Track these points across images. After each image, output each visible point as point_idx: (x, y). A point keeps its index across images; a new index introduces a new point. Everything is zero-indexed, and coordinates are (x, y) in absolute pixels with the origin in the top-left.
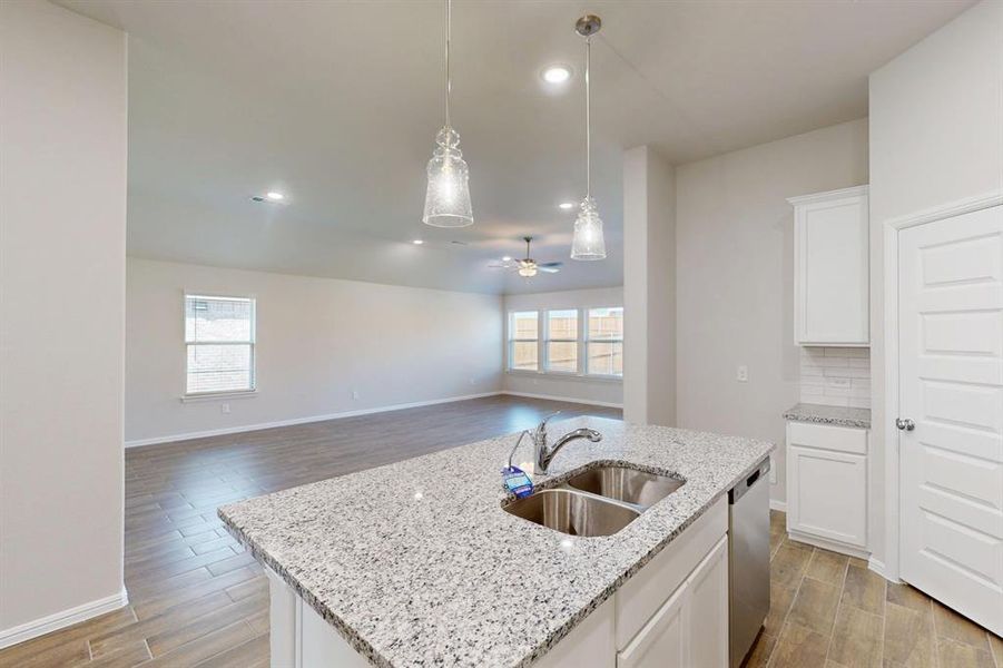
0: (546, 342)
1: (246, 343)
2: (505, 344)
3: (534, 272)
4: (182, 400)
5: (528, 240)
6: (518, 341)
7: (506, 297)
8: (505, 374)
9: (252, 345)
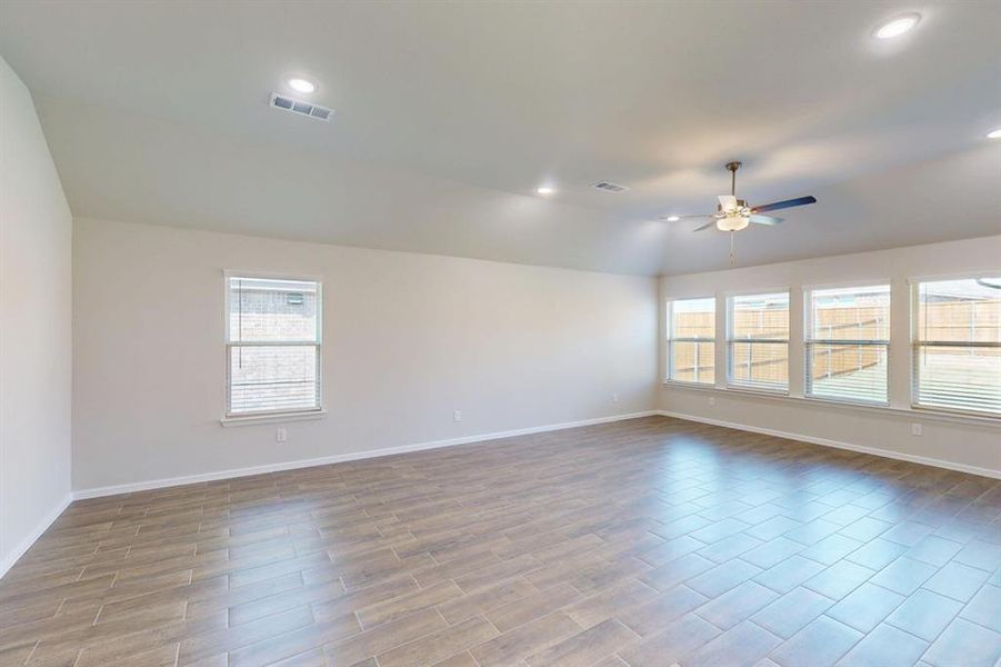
0: (730, 342)
1: (309, 344)
2: (662, 345)
3: (745, 223)
4: (221, 424)
5: (733, 167)
6: (680, 340)
7: (663, 279)
8: (662, 387)
9: (318, 347)
